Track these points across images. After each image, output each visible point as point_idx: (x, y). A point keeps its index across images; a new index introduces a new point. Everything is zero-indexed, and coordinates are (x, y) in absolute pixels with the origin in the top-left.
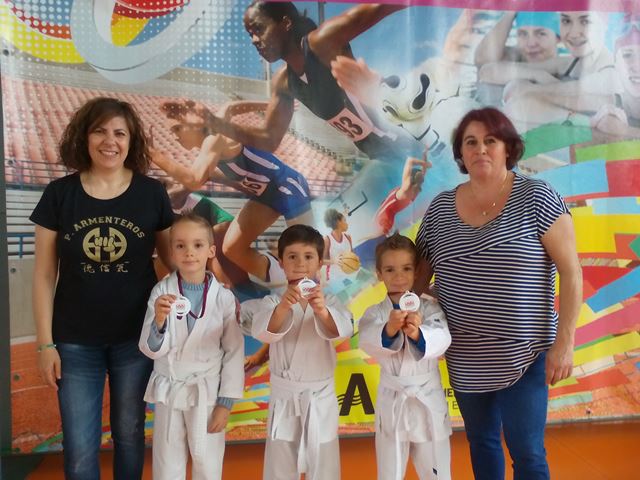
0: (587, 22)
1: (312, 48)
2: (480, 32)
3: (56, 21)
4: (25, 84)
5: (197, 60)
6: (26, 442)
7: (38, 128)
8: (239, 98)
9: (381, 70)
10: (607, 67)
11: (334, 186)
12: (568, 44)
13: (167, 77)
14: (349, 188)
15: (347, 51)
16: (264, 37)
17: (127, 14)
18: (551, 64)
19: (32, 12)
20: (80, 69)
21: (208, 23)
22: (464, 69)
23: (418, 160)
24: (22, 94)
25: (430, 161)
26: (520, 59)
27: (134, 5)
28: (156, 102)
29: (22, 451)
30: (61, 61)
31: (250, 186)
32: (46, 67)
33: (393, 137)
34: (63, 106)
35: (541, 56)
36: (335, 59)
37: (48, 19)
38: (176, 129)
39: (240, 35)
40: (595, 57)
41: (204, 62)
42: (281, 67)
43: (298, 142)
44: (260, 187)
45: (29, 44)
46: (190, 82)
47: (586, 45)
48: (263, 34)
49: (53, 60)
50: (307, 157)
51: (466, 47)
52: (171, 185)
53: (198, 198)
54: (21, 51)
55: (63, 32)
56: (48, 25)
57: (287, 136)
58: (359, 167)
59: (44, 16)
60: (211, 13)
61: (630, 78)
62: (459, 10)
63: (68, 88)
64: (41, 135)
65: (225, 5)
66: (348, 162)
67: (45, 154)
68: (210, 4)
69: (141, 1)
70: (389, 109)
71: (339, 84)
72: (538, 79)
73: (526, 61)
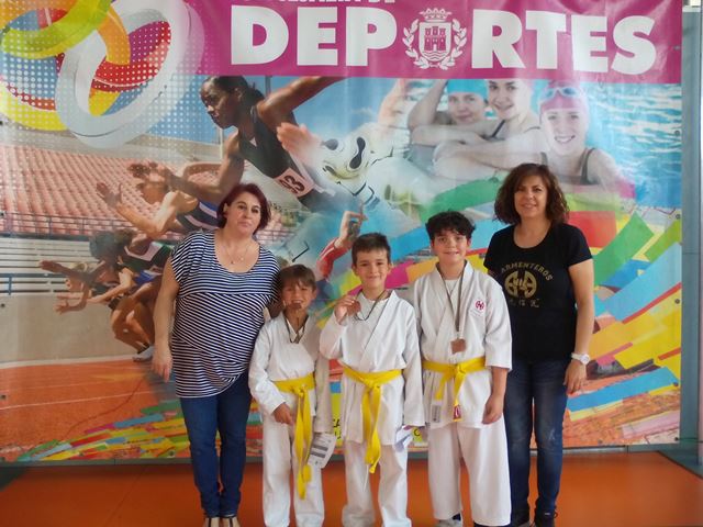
0: (513, 88)
1: (260, 115)
2: (412, 99)
3: (43, 95)
4: (16, 148)
5: (160, 128)
6: (10, 453)
7: (26, 185)
8: (196, 160)
9: (321, 134)
10: (532, 128)
12: (495, 109)
13: (134, 142)
14: (293, 237)
15: (291, 119)
16: (218, 107)
17: (102, 89)
18: (479, 126)
20: (62, 135)
21: (169, 96)
22: (398, 133)
23: (354, 213)
24: (14, 158)
25: (365, 213)
26: (450, 122)
27: (108, 81)
28: (125, 163)
29: (7, 459)
30: (47, 129)
32: (34, 134)
33: (332, 193)
34: (48, 167)
35: (470, 119)
36: (280, 126)
38: (141, 187)
39: (197, 105)
40: (521, 119)
41: (166, 129)
42: (233, 132)
45: (20, 116)
46: (153, 146)
47: (512, 109)
48: (217, 104)
49: (40, 128)
51: (399, 112)
52: (135, 234)
53: (160, 246)
54: (13, 121)
55: (49, 105)
56: (36, 99)
58: (301, 219)
59: (33, 92)
60: (172, 87)
61: (556, 138)
63: (53, 152)
64: (29, 191)
65: (184, 81)
66: (292, 215)
67: (32, 208)
68: (172, 80)
69: (114, 77)
70: (329, 168)
71: (284, 147)
72: (467, 140)
73: (455, 123)
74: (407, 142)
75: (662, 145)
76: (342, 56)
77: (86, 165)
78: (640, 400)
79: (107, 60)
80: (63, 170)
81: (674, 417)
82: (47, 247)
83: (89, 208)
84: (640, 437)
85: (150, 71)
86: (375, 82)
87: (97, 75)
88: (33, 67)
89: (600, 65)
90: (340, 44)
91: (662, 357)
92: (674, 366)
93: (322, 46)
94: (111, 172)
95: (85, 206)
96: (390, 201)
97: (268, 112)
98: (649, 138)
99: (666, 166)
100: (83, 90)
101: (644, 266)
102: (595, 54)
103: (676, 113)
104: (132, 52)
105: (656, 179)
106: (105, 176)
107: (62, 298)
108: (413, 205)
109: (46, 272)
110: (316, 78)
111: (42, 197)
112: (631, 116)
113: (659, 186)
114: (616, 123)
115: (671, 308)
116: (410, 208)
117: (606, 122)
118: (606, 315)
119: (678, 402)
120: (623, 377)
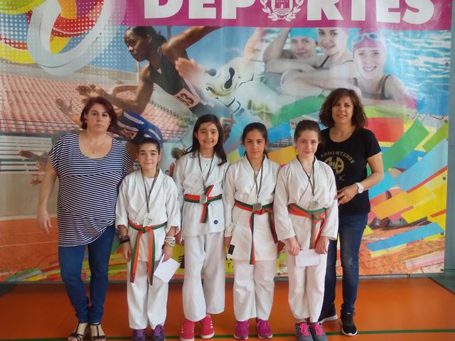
0: (335, 34)
1: (164, 53)
2: (267, 41)
4: (2, 76)
5: (97, 61)
6: (2, 276)
7: (9, 100)
8: (121, 83)
9: (205, 65)
10: (348, 61)
11: (177, 134)
13: (80, 71)
14: (186, 135)
15: (184, 55)
16: (136, 47)
17: (59, 35)
18: (312, 60)
19: (5, 35)
20: (33, 67)
21: (103, 40)
23: (227, 119)
25: (235, 119)
26: (292, 57)
27: (62, 30)
30: (21, 62)
31: (128, 133)
32: (13, 66)
33: (212, 105)
34: (23, 88)
35: (306, 55)
36: (177, 60)
37: (14, 39)
38: (85, 101)
40: (340, 55)
41: (101, 62)
42: (146, 64)
43: (156, 108)
44: (133, 134)
45: (4, 53)
46: (93, 74)
47: (334, 48)
48: (135, 45)
49: (17, 62)
50: (161, 116)
51: (258, 50)
55: (23, 46)
56: (14, 42)
57: (149, 105)
58: (192, 123)
59: (12, 37)
61: (364, 68)
62: (254, 28)
63: (26, 78)
64: (11, 104)
65: (113, 29)
66: (186, 120)
67: (13, 115)
68: (105, 29)
69: (66, 28)
70: (210, 89)
71: (180, 74)
72: (303, 69)
73: (296, 58)
74: (263, 70)
75: (436, 73)
76: (219, 12)
77: (48, 86)
78: (418, 244)
79: (62, 16)
80: (34, 91)
81: (440, 256)
82: (24, 141)
83: (51, 115)
84: (417, 269)
85: (90, 23)
86: (241, 30)
87: (55, 26)
88: (11, 20)
89: (395, 18)
90: (218, 4)
91: (433, 216)
92: (441, 221)
93: (206, 6)
94: (65, 92)
95: (48, 114)
96: (252, 111)
97: (169, 51)
98: (427, 68)
99: (438, 87)
100: (46, 36)
101: (422, 155)
102: (391, 10)
103: (446, 50)
104: (78, 10)
105: (431, 96)
106: (61, 94)
107: (34, 175)
108: (267, 113)
109: (24, 158)
110: (202, 27)
111: (20, 108)
112: (415, 53)
113: (434, 101)
114: (406, 58)
115: (440, 183)
116: (265, 115)
117: (398, 57)
118: (396, 187)
119: (444, 245)
120: (407, 229)
